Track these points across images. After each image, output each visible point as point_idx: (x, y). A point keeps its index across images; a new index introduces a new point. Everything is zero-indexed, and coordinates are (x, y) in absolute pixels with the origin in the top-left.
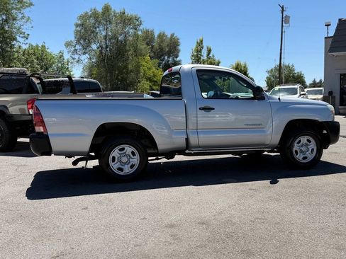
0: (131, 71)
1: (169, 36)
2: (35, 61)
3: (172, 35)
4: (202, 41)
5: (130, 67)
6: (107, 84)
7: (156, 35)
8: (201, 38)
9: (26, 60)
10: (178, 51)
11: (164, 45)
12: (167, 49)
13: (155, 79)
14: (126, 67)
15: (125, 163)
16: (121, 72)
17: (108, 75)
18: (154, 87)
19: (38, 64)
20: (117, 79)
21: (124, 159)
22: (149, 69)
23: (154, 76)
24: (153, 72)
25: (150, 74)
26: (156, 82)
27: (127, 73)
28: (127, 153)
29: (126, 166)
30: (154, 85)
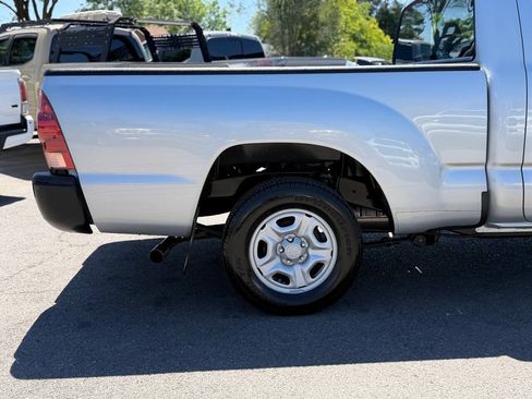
0: (323, 24)
2: (176, 12)
5: (322, 17)
6: (284, 47)
9: (163, 11)
13: (363, 37)
14: (315, 17)
15: (294, 262)
16: (306, 26)
17: (287, 31)
18: (361, 51)
19: (180, 17)
20: (300, 38)
21: (293, 250)
22: (354, 19)
23: (362, 31)
24: (360, 25)
25: (355, 27)
26: (365, 41)
27: (317, 28)
28: (302, 232)
29: (298, 268)
30: (361, 46)
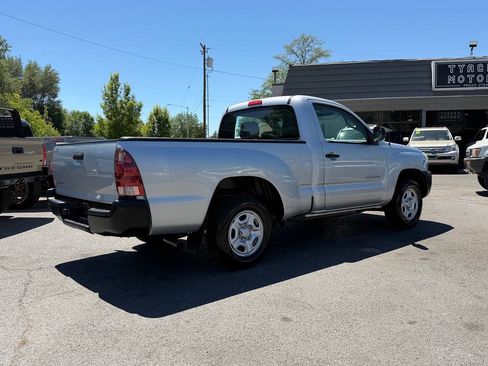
1: (43, 69)
3: (48, 68)
4: (117, 78)
7: (24, 65)
8: (116, 73)
10: (57, 89)
11: (37, 79)
12: (41, 86)
15: (246, 239)
28: (249, 223)
29: (247, 242)
